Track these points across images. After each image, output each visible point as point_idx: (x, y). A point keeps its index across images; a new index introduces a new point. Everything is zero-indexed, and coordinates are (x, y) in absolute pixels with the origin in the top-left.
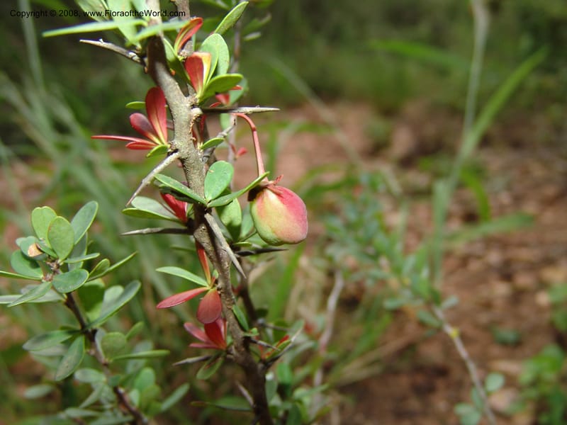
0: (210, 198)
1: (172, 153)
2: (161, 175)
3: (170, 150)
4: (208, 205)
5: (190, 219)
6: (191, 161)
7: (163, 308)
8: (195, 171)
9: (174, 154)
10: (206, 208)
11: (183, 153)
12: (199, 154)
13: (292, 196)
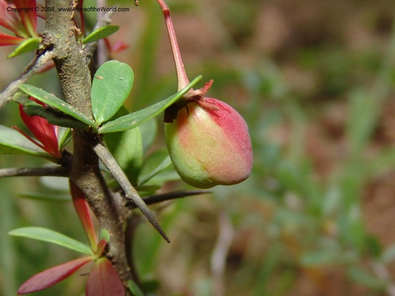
0: (101, 120)
1: (44, 52)
2: (28, 86)
3: (41, 47)
4: (101, 130)
5: (65, 153)
6: (72, 63)
7: (27, 293)
8: (77, 78)
9: (47, 53)
10: (96, 134)
11: (61, 49)
12: (81, 52)
13: (230, 112)
